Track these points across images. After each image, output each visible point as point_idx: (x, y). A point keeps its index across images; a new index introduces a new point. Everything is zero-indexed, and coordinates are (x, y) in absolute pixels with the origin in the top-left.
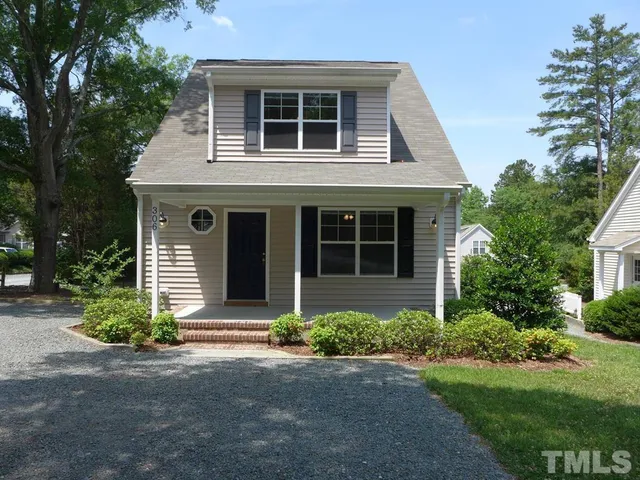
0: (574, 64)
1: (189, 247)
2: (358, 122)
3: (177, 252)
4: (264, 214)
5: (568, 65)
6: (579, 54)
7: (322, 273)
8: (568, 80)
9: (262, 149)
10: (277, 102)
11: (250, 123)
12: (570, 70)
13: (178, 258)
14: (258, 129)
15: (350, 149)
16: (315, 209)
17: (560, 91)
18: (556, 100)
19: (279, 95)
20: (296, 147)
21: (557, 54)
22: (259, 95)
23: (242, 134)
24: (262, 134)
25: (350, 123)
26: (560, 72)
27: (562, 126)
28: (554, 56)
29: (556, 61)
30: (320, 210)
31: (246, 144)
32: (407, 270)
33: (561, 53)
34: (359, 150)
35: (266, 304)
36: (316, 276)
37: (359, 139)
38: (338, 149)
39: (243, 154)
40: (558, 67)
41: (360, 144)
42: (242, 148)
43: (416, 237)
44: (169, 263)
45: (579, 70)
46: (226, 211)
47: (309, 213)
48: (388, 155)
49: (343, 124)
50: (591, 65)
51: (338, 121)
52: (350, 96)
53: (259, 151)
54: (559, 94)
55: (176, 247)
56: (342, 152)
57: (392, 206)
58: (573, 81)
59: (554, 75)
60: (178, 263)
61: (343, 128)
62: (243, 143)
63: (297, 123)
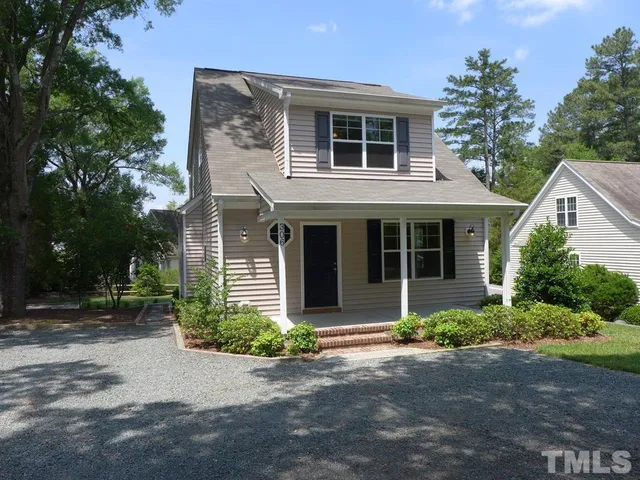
0: (467, 89)
1: (268, 260)
2: (411, 145)
3: (257, 266)
4: (335, 227)
5: (461, 89)
6: (469, 81)
7: (386, 278)
8: (461, 103)
9: (332, 167)
10: (344, 124)
11: (321, 142)
12: (462, 94)
13: (258, 271)
14: (328, 148)
15: (405, 168)
16: (378, 222)
17: (454, 111)
18: (452, 119)
19: (344, 117)
20: (361, 165)
21: (452, 79)
22: (328, 117)
23: (315, 152)
24: (332, 153)
25: (404, 146)
26: (454, 95)
27: (456, 142)
28: (450, 81)
29: (451, 86)
30: (382, 222)
31: (319, 162)
32: (450, 273)
33: (455, 78)
34: (412, 169)
35: (339, 310)
36: (381, 282)
37: (412, 160)
38: (396, 168)
39: (315, 170)
40: (453, 91)
41: (412, 164)
42: (315, 165)
43: (456, 244)
44: (249, 277)
45: (470, 95)
46: (302, 224)
47: (373, 226)
48: (434, 174)
49: (398, 146)
50: (479, 92)
51: (395, 143)
52: (404, 122)
53: (330, 168)
54: (453, 114)
55: (256, 260)
56: (399, 171)
57: (437, 218)
58: (466, 104)
59: (450, 97)
60: (258, 276)
61: (399, 150)
62: (315, 160)
63: (361, 144)
